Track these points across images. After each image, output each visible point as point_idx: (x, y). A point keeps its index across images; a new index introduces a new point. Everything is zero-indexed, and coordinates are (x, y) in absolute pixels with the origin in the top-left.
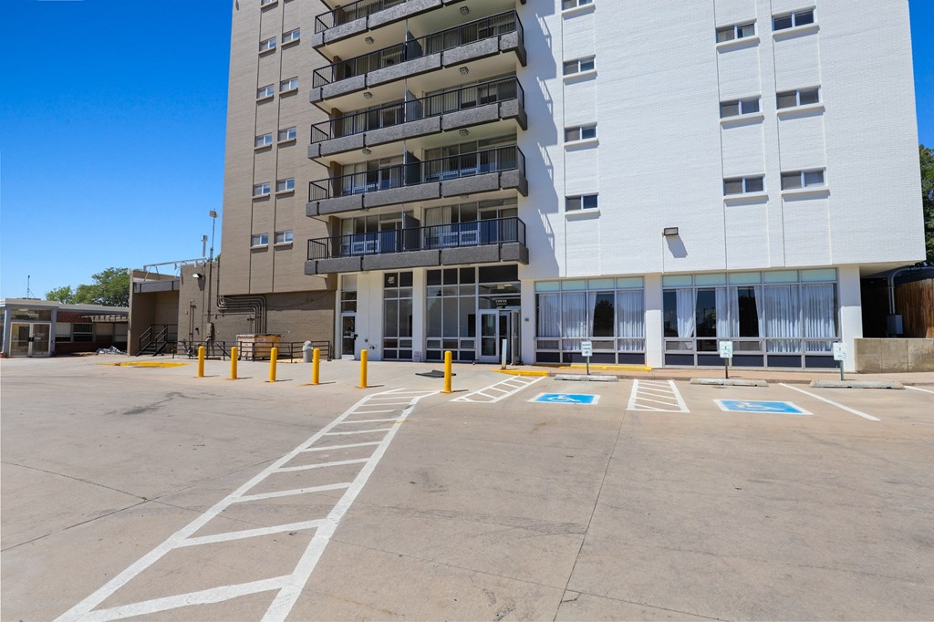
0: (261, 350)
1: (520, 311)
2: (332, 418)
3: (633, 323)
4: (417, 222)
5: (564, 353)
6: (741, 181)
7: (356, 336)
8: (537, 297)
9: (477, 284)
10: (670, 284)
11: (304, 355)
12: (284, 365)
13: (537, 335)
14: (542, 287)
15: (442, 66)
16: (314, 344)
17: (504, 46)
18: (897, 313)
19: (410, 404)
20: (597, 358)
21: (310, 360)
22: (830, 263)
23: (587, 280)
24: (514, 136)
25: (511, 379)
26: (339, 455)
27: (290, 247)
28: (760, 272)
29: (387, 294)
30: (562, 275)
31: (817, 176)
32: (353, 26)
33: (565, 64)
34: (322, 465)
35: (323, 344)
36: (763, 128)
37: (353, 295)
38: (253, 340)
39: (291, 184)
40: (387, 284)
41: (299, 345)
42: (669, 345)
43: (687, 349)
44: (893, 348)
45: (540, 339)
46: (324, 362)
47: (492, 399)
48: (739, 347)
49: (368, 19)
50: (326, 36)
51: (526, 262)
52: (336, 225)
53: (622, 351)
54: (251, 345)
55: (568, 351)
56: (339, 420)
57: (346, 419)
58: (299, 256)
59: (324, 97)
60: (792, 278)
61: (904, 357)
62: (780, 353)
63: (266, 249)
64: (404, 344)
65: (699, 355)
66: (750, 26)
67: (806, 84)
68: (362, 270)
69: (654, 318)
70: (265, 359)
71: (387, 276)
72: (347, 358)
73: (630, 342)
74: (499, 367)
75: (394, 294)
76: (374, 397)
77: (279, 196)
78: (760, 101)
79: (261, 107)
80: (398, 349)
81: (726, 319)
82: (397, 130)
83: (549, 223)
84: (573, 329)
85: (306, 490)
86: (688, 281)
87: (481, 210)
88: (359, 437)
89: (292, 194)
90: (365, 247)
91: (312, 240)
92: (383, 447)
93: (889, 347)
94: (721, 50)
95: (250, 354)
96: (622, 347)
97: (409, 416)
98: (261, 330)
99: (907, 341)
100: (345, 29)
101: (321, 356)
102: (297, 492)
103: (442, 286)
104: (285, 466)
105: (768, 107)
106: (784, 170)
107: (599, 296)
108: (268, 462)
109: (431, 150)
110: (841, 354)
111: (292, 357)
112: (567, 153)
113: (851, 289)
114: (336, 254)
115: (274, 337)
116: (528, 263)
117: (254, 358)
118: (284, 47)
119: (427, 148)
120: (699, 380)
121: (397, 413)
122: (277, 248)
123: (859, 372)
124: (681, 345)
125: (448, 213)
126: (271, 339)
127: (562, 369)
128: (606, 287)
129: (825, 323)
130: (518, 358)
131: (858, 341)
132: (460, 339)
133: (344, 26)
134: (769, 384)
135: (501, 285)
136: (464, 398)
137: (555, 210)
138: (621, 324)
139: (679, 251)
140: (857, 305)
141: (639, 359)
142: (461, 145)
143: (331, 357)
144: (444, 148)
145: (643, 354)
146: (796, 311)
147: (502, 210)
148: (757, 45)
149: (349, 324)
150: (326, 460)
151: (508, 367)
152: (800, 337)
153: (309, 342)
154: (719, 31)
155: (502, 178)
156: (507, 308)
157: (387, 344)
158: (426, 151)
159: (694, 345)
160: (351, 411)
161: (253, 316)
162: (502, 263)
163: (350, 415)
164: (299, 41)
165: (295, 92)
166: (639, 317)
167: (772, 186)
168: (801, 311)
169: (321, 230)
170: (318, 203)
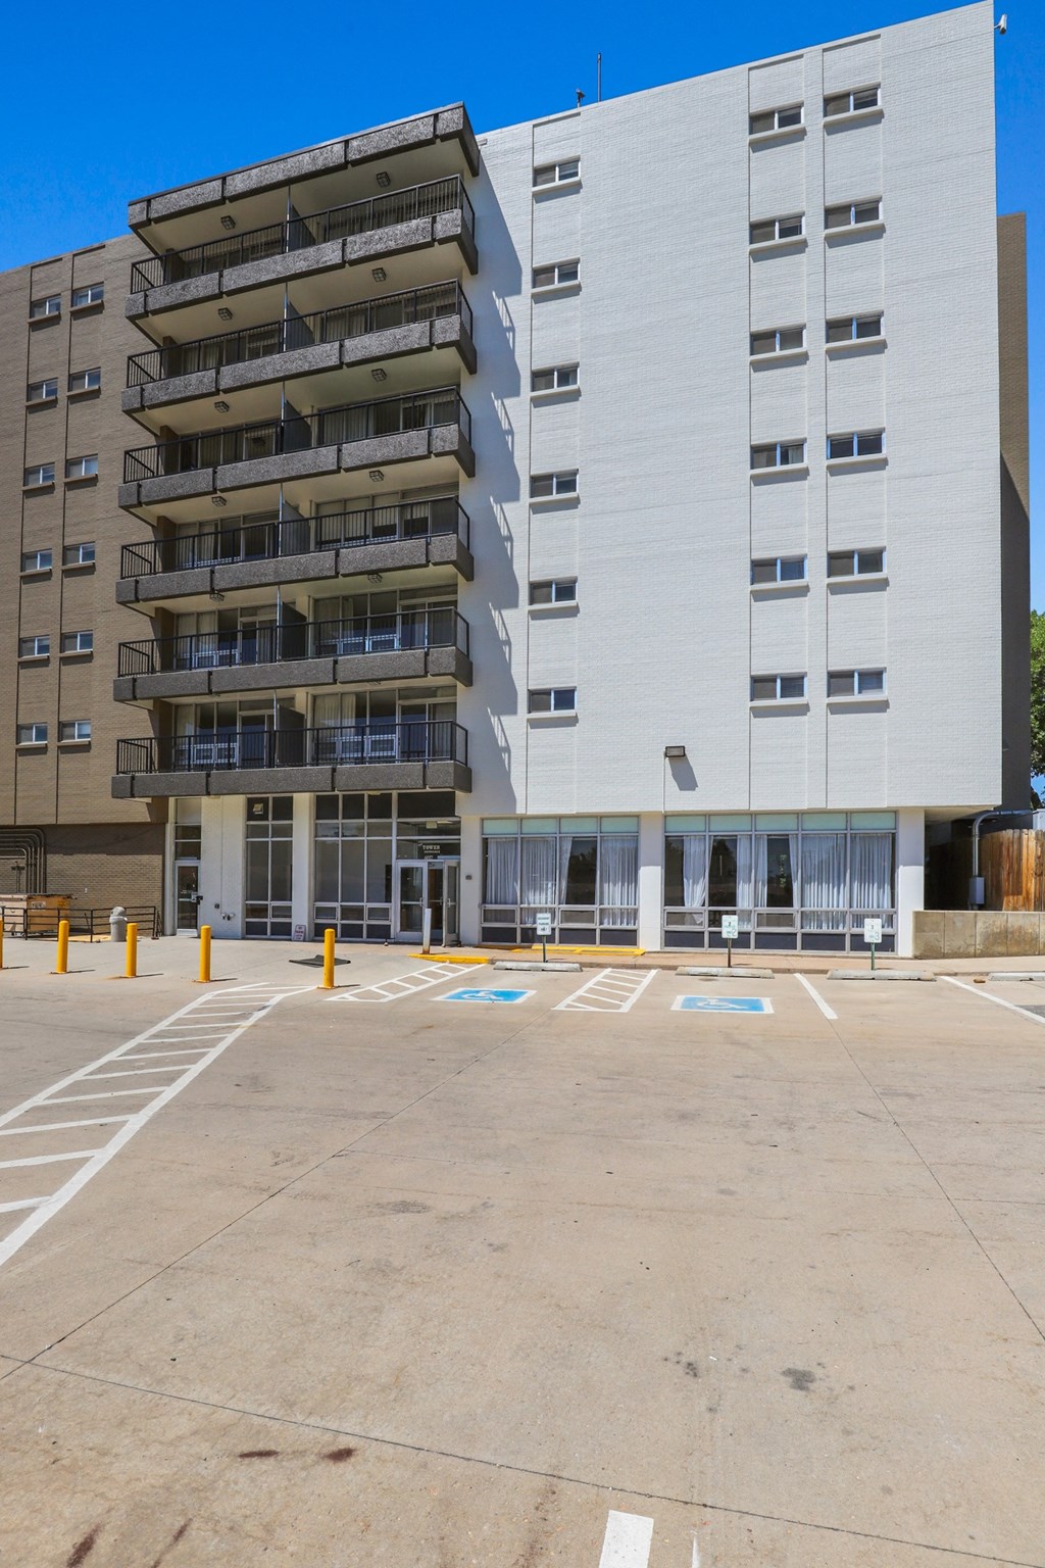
0: (38, 920)
1: (459, 863)
2: (153, 1023)
3: (623, 885)
4: (301, 717)
5: (522, 929)
6: (776, 681)
7: (200, 898)
8: (485, 842)
9: (394, 821)
10: (676, 828)
11: (113, 929)
12: (79, 947)
13: (484, 901)
14: (492, 828)
15: (339, 468)
16: (128, 912)
17: (438, 446)
18: (980, 875)
19: (267, 1004)
20: (569, 936)
21: (121, 938)
22: (884, 805)
23: (559, 818)
24: (453, 588)
25: (432, 969)
26: (158, 1062)
27: (86, 748)
28: (798, 814)
29: (250, 832)
30: (520, 810)
31: (873, 678)
32: (193, 382)
33: (534, 480)
34: (136, 1072)
35: (144, 911)
36: (807, 603)
37: (196, 831)
38: (24, 905)
39: (87, 640)
40: (250, 816)
41: (106, 913)
42: (671, 918)
43: (695, 924)
44: (959, 924)
45: (490, 907)
46: (145, 942)
47: (384, 996)
48: (765, 921)
49: (218, 373)
50: (146, 394)
51: (468, 789)
52: (165, 714)
53: (606, 926)
54: (21, 912)
55: (529, 926)
56: (163, 1025)
57: (172, 1024)
58: (102, 766)
59: (144, 499)
60: (839, 823)
61: (971, 936)
62: (819, 931)
63: (43, 750)
64: (278, 912)
65: (710, 933)
66: (798, 446)
67: (868, 543)
68: (208, 794)
69: (651, 877)
70: (47, 934)
71: (251, 803)
72: (185, 934)
73: (618, 912)
74: (420, 949)
75: (263, 832)
76: (219, 995)
77: (65, 661)
78: (806, 563)
79: (31, 502)
80: (269, 920)
81: (750, 881)
82: (266, 567)
83: (503, 730)
84: (537, 894)
85: (115, 1094)
86: (699, 825)
87: (401, 702)
88: (185, 1043)
89: (88, 658)
90: (214, 754)
91: (124, 741)
92: (213, 1054)
93: (954, 923)
94: (758, 480)
95: (20, 928)
96: (606, 921)
97: (261, 1019)
98: (37, 886)
99: (976, 915)
100: (179, 385)
101: (139, 931)
102: (109, 1095)
103: (340, 821)
104: (91, 1074)
105: (816, 573)
106: (832, 668)
107: (576, 842)
108: (69, 1071)
109: (323, 599)
110: (873, 934)
111: (90, 932)
112: (532, 622)
113: (912, 841)
114: (166, 764)
115: (60, 899)
116: (471, 792)
117: (27, 935)
118: (73, 399)
119: (317, 596)
120: (688, 969)
121: (244, 1016)
122: (64, 749)
123: (916, 958)
124: (688, 917)
125: (351, 702)
126: (55, 902)
127: (517, 954)
128: (587, 829)
129: (879, 888)
130: (453, 936)
131: (917, 914)
132: (367, 905)
133: (178, 381)
134: (775, 975)
135: (432, 822)
136: (348, 996)
137: (513, 711)
138: (606, 886)
139: (686, 779)
140: (920, 865)
141: (629, 937)
142: (372, 594)
143: (158, 931)
144: (345, 598)
145: (635, 931)
146: (842, 869)
147: (435, 705)
148: (805, 479)
149: (189, 880)
150: (142, 1068)
151: (434, 949)
152: (846, 909)
153: (120, 909)
154: (756, 450)
155: (429, 658)
156: (441, 858)
157: (251, 911)
158: (316, 601)
159: (705, 919)
160: (181, 1013)
161: (23, 864)
162: (428, 790)
163: (179, 1019)
164: (99, 391)
165: (92, 481)
166: (631, 876)
167: (815, 690)
168: (848, 871)
169: (139, 723)
170: (135, 680)
